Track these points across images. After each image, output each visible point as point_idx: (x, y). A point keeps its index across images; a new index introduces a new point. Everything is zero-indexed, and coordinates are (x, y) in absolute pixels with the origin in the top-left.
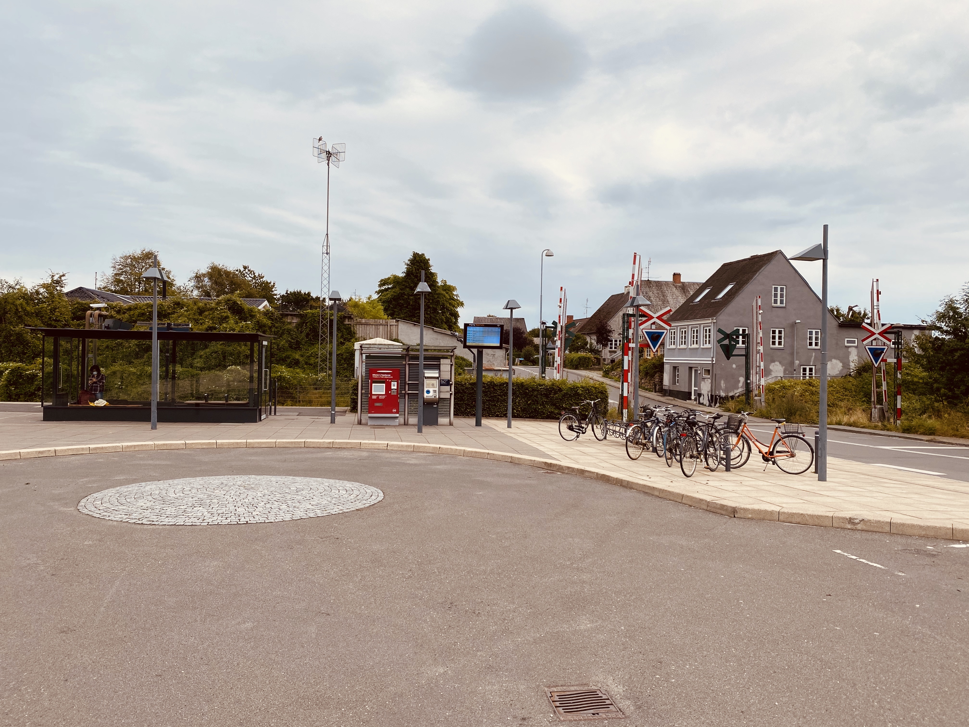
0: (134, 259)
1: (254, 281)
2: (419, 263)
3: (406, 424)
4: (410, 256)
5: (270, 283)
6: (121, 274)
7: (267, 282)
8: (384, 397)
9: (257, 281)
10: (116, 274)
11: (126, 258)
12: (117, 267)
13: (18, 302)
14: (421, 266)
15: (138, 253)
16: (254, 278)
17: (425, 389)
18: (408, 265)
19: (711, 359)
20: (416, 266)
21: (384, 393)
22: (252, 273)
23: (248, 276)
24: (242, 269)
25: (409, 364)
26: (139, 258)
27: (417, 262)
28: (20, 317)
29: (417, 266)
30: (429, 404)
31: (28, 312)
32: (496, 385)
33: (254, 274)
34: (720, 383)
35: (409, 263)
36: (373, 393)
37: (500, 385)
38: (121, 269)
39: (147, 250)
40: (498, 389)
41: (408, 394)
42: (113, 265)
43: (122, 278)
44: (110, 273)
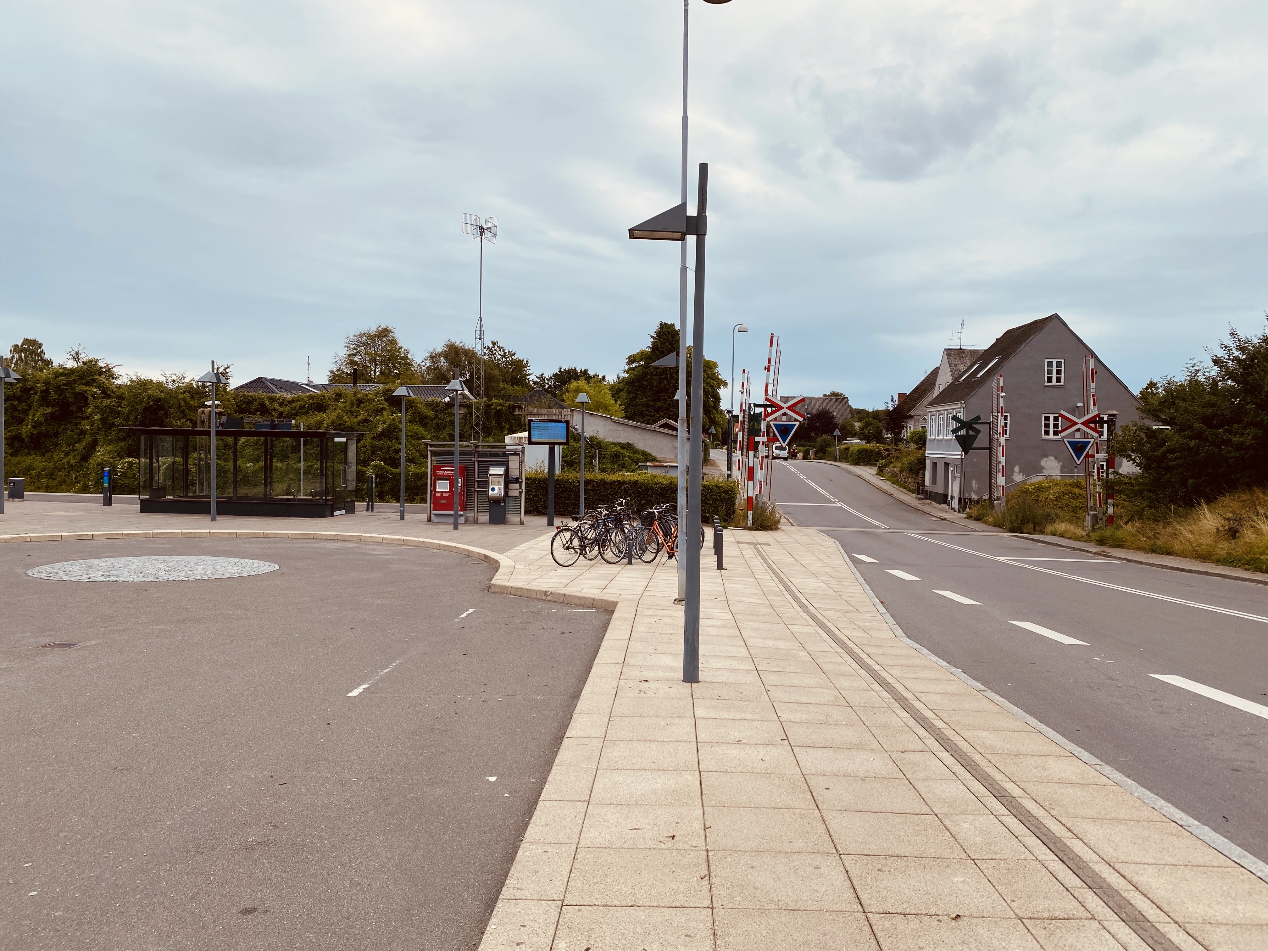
0: (369, 336)
1: (504, 359)
2: (666, 335)
3: (476, 522)
4: (656, 327)
5: (523, 361)
6: (355, 355)
7: (519, 360)
8: (447, 494)
9: (508, 359)
10: (349, 355)
11: (361, 336)
12: (352, 347)
13: (181, 396)
14: (669, 340)
15: (373, 330)
16: (504, 356)
17: (491, 487)
18: (654, 338)
19: (960, 453)
20: (662, 340)
21: (448, 490)
22: (502, 350)
23: (497, 354)
24: (491, 346)
25: (478, 461)
26: (375, 336)
27: (664, 334)
28: (183, 411)
29: (664, 339)
30: (495, 502)
31: (191, 406)
32: (607, 484)
33: (504, 351)
34: (971, 483)
35: (655, 336)
36: (437, 490)
37: (612, 483)
38: (356, 349)
39: (383, 326)
40: (609, 488)
41: (478, 491)
42: (346, 345)
43: (356, 359)
44: (343, 353)
